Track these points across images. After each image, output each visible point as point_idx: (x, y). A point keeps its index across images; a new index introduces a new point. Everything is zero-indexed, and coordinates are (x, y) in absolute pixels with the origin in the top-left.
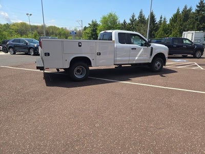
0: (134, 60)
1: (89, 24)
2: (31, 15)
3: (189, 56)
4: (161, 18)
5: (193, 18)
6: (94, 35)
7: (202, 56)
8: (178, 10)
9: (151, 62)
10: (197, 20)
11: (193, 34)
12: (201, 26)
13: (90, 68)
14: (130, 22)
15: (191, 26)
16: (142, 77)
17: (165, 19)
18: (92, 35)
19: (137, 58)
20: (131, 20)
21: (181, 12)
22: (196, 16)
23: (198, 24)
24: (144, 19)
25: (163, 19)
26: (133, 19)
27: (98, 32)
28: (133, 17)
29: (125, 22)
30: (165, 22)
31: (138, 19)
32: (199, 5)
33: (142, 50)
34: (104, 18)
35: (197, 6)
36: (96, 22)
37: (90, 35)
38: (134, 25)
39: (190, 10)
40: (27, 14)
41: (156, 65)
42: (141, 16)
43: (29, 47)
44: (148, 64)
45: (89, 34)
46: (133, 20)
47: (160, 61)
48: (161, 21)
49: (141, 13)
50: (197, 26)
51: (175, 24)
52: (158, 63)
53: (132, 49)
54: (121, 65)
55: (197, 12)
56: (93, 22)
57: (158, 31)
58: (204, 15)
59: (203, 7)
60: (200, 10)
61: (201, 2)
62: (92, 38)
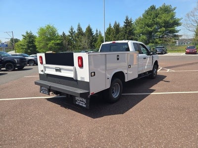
0: (145, 69)
1: (23, 36)
4: (97, 31)
6: (31, 47)
8: (110, 25)
9: (152, 69)
10: (126, 33)
14: (69, 34)
17: (100, 32)
18: (29, 47)
19: (146, 67)
20: (70, 32)
21: (112, 27)
22: (125, 30)
23: (128, 36)
24: (82, 31)
26: (72, 31)
27: (36, 43)
28: (72, 29)
29: (64, 34)
30: (100, 34)
31: (77, 32)
35: (125, 22)
36: (31, 33)
37: (26, 47)
38: (74, 37)
41: (155, 71)
42: (80, 29)
45: (24, 46)
46: (72, 32)
47: (156, 68)
48: (97, 33)
49: (79, 26)
50: (127, 38)
51: (110, 37)
53: (144, 58)
55: (125, 27)
56: (27, 33)
57: (97, 42)
58: (131, 29)
59: (129, 23)
60: (127, 25)
61: (127, 20)
62: (29, 51)
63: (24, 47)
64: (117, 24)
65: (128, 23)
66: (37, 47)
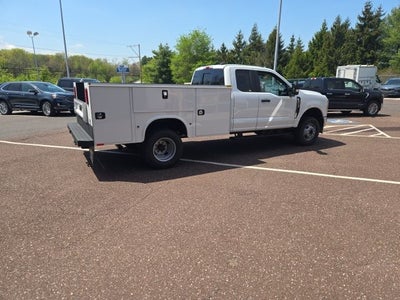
0: (266, 123)
1: (154, 52)
2: (36, 34)
3: (353, 111)
4: (293, 40)
5: (352, 39)
6: (164, 73)
7: (380, 113)
8: (324, 24)
9: (296, 125)
10: (360, 43)
11: (356, 70)
12: (369, 56)
13: (184, 140)
14: (233, 48)
15: (350, 55)
16: (283, 157)
17: (299, 42)
18: (161, 73)
19: (271, 119)
20: (235, 44)
21: (329, 30)
22: (358, 37)
23: (363, 52)
24: (260, 42)
25: (295, 42)
26: (240, 42)
27: (172, 67)
28: (240, 38)
29: (224, 48)
30: (300, 47)
31: (248, 43)
32: (362, 16)
33: (281, 103)
34: (184, 40)
35: (360, 18)
36: (168, 48)
37: (156, 73)
38: (242, 54)
39: (346, 25)
40: (29, 33)
41: (307, 131)
42: (255, 37)
43: (40, 99)
44: (291, 130)
45: (153, 71)
46: (239, 45)
47: (314, 124)
48: (292, 45)
49: (254, 30)
50: (361, 56)
51: (319, 53)
52: (310, 127)
53: (263, 101)
54: (240, 133)
55: (359, 29)
56: (161, 47)
57: (289, 65)
58: (373, 34)
59: (371, 19)
60: (365, 25)
61: (367, 11)
62: (160, 80)
63: (153, 73)
64: (343, 22)
65: (369, 19)
66: (173, 73)
